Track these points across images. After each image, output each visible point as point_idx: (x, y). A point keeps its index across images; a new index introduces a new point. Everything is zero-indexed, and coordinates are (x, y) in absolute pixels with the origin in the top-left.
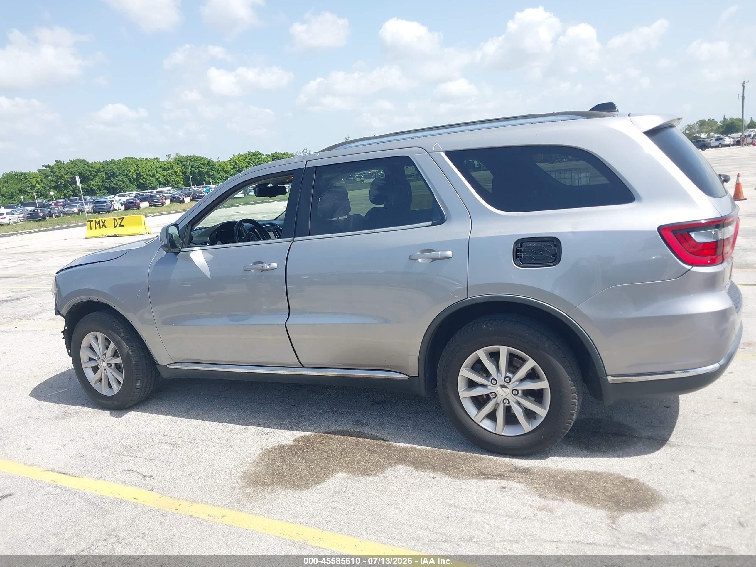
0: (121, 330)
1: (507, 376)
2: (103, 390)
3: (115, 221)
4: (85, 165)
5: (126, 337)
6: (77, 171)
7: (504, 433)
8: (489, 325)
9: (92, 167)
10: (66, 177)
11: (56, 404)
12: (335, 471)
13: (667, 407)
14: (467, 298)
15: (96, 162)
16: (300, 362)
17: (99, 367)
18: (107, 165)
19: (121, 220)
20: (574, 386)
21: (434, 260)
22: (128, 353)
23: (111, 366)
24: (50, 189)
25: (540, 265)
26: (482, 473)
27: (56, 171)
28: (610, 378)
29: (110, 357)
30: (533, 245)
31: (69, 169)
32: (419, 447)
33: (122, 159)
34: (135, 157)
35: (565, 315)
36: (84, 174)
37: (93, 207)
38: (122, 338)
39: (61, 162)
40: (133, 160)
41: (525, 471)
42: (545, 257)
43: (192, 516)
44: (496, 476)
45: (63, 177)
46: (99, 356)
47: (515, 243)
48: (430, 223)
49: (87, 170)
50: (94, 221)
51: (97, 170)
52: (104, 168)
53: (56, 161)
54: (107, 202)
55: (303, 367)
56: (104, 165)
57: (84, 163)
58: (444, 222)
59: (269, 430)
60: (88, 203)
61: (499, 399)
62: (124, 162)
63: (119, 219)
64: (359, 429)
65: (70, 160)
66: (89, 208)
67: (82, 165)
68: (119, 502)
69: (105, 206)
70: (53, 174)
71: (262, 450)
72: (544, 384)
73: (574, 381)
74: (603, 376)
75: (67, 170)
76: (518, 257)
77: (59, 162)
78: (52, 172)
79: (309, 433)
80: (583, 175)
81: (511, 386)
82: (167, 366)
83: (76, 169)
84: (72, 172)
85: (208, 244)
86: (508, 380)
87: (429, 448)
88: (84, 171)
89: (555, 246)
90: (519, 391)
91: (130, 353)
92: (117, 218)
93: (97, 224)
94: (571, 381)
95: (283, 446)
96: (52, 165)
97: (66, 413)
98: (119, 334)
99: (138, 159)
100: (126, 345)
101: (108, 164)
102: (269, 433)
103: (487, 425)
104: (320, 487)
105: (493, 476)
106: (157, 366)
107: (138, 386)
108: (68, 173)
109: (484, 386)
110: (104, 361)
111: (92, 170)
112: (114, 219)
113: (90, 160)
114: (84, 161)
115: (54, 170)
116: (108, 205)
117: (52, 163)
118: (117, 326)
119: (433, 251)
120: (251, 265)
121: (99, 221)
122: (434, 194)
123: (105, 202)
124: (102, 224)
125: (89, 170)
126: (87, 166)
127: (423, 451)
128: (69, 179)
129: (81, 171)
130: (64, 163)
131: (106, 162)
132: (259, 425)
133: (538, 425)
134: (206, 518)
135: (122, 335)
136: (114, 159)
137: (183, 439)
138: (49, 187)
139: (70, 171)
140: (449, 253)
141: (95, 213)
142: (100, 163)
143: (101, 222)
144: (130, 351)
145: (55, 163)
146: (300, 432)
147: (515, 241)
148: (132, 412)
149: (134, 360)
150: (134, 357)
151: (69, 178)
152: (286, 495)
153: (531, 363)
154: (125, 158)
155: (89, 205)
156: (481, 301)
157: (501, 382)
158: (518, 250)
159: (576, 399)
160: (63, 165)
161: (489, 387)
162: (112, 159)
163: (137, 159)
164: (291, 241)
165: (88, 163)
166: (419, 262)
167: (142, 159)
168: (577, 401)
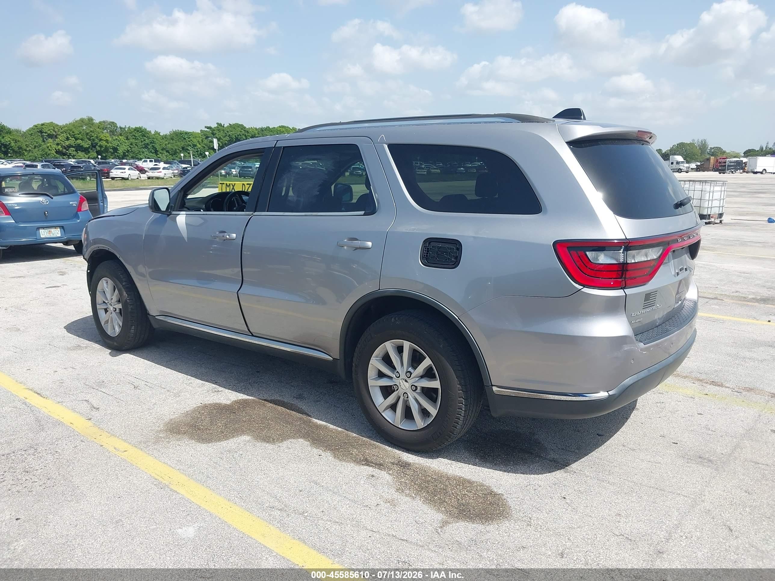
0: (124, 279)
1: (408, 371)
2: (109, 332)
3: (244, 186)
4: (242, 129)
5: (127, 286)
6: (234, 135)
7: (401, 426)
8: (397, 319)
9: (248, 132)
10: (224, 139)
11: (78, 337)
12: (243, 433)
13: (599, 436)
14: (379, 290)
15: (253, 127)
16: (249, 330)
17: (108, 310)
18: (261, 132)
19: (249, 185)
20: (462, 390)
21: (356, 249)
22: (126, 301)
23: (116, 310)
24: (208, 149)
25: (441, 266)
26: (366, 460)
27: (216, 133)
28: (495, 389)
29: (116, 302)
30: (439, 246)
31: (228, 132)
32: (332, 426)
33: (276, 127)
34: (289, 127)
35: (457, 318)
36: (240, 138)
37: (240, 171)
38: (123, 286)
39: (221, 125)
40: (287, 129)
41: (405, 465)
42: (447, 259)
43: (102, 446)
44: (376, 464)
45: (221, 139)
46: (108, 300)
47: (424, 242)
48: (362, 213)
49: (243, 135)
50: (225, 184)
51: (252, 135)
52: (259, 134)
53: (217, 123)
54: (253, 168)
55: (253, 335)
56: (259, 131)
57: (241, 128)
58: (375, 213)
59: (221, 389)
60: (237, 167)
61: (400, 392)
62: (278, 130)
63: (247, 184)
64: (296, 402)
65: (229, 124)
66: (236, 171)
67: (240, 129)
68: (58, 423)
69: (250, 171)
70: (213, 136)
71: (201, 404)
72: (436, 384)
73: (462, 385)
74: (489, 385)
75: (225, 133)
76: (425, 255)
77: (219, 125)
78: (213, 134)
79: (250, 398)
80: (717, 188)
81: (411, 381)
82: (156, 317)
83: (234, 133)
84: (229, 135)
85: (202, 210)
86: (408, 374)
87: (340, 429)
88: (241, 136)
89: (458, 249)
90: (418, 387)
91: (128, 301)
92: (245, 183)
93: (227, 187)
94: (460, 384)
95: (220, 404)
96: (213, 127)
97: (79, 346)
98: (121, 282)
99: (291, 128)
100: (125, 293)
101: (263, 131)
102: (219, 391)
103: (388, 415)
104: (220, 444)
105: (374, 464)
106: (148, 316)
107: (132, 331)
108: (226, 136)
109: (390, 378)
110: (111, 305)
111: (248, 135)
112: (243, 184)
113: (247, 126)
114: (242, 125)
115: (215, 132)
116: (253, 170)
117: (214, 125)
118: (121, 276)
119: (356, 239)
120: (218, 233)
121: (230, 184)
122: (371, 185)
123: (251, 167)
124: (232, 187)
125: (245, 135)
126: (244, 131)
127: (331, 431)
128: (226, 142)
129: (238, 135)
130: (224, 126)
131: (261, 129)
132: (216, 383)
133: (429, 423)
134: (111, 449)
135: (124, 284)
136: (269, 127)
137: (147, 383)
138: (209, 147)
139: (228, 135)
140: (370, 244)
141: (240, 177)
142: (256, 129)
143: (231, 185)
144: (128, 299)
145: (216, 125)
146: (242, 395)
147: (424, 240)
148: (128, 354)
149: (130, 307)
150: (130, 305)
151: (226, 140)
152: (187, 445)
153: (427, 362)
154: (280, 126)
155: (237, 169)
156: (389, 294)
157: (403, 376)
158: (426, 249)
159: (462, 403)
160: (223, 128)
161: (394, 379)
162: (268, 126)
163: (289, 128)
164: (251, 215)
165: (245, 128)
166: (344, 249)
167: (295, 129)
168: (464, 406)
